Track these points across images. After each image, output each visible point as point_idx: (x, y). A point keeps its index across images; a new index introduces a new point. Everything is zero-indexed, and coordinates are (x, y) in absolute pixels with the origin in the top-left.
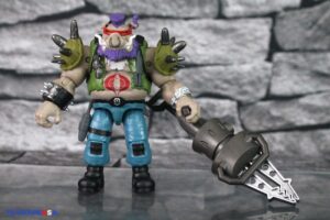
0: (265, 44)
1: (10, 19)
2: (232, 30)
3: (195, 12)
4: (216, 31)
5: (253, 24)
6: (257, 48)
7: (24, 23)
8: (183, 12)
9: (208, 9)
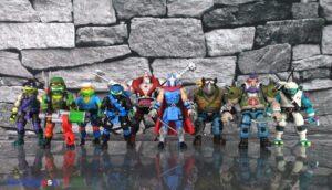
0: (233, 71)
1: (90, 61)
2: (215, 63)
3: (193, 54)
4: (205, 64)
5: (225, 60)
6: (228, 73)
7: (98, 63)
8: (186, 54)
9: (200, 53)
